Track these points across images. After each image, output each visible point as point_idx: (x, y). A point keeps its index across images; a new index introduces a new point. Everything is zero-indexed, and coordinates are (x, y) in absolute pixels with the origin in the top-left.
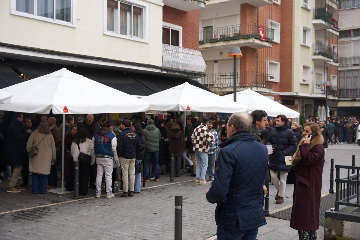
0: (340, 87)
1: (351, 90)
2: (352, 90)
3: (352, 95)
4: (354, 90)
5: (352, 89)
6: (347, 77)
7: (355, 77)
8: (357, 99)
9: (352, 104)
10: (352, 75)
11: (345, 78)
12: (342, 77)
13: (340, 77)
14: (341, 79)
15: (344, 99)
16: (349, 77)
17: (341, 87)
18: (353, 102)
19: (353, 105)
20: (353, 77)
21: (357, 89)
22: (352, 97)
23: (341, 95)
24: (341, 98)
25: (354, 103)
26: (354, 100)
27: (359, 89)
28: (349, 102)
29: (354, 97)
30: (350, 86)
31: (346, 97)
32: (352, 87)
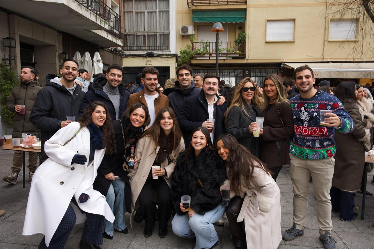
0: (125, 31)
1: (144, 36)
2: (146, 36)
3: (146, 45)
4: (149, 36)
5: (146, 34)
6: (136, 13)
7: (152, 12)
8: (156, 52)
9: (148, 61)
10: (146, 9)
11: (134, 13)
12: (128, 12)
13: (124, 12)
14: (126, 14)
15: (132, 53)
16: (141, 12)
17: (127, 31)
18: (149, 59)
19: (149, 63)
20: (147, 12)
21: (154, 35)
22: (148, 50)
23: (127, 45)
24: (128, 50)
25: (151, 61)
26: (150, 55)
27: (158, 34)
28: (141, 58)
29: (150, 50)
30: (143, 30)
31: (136, 50)
32: (147, 32)
